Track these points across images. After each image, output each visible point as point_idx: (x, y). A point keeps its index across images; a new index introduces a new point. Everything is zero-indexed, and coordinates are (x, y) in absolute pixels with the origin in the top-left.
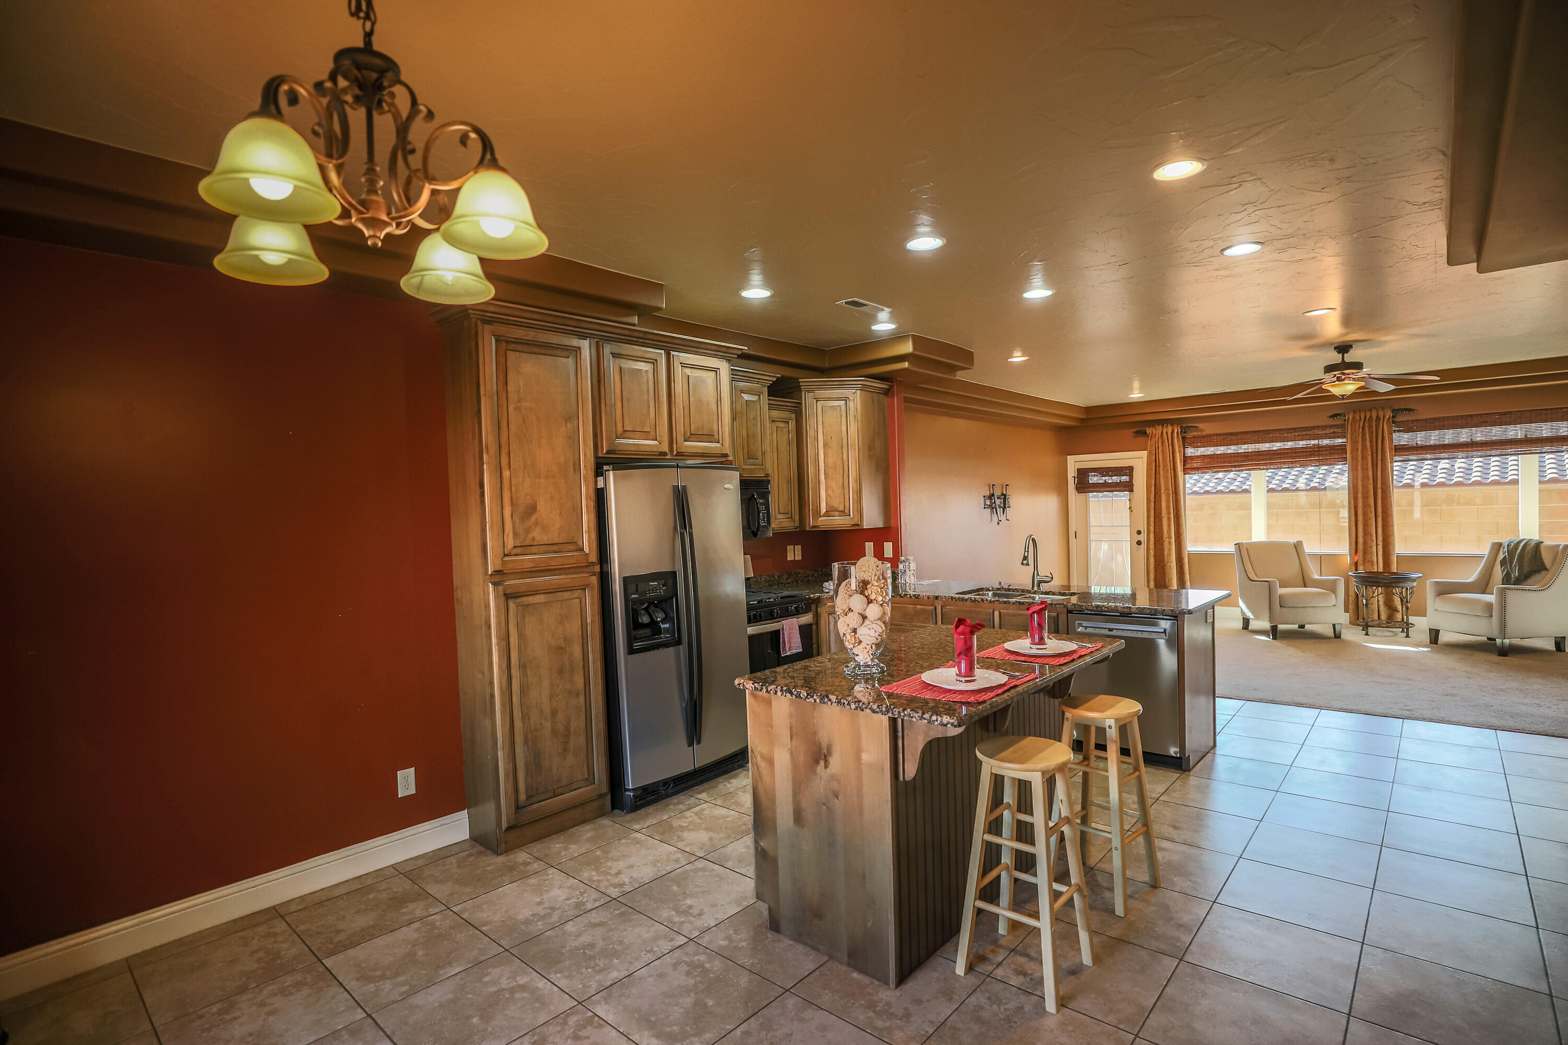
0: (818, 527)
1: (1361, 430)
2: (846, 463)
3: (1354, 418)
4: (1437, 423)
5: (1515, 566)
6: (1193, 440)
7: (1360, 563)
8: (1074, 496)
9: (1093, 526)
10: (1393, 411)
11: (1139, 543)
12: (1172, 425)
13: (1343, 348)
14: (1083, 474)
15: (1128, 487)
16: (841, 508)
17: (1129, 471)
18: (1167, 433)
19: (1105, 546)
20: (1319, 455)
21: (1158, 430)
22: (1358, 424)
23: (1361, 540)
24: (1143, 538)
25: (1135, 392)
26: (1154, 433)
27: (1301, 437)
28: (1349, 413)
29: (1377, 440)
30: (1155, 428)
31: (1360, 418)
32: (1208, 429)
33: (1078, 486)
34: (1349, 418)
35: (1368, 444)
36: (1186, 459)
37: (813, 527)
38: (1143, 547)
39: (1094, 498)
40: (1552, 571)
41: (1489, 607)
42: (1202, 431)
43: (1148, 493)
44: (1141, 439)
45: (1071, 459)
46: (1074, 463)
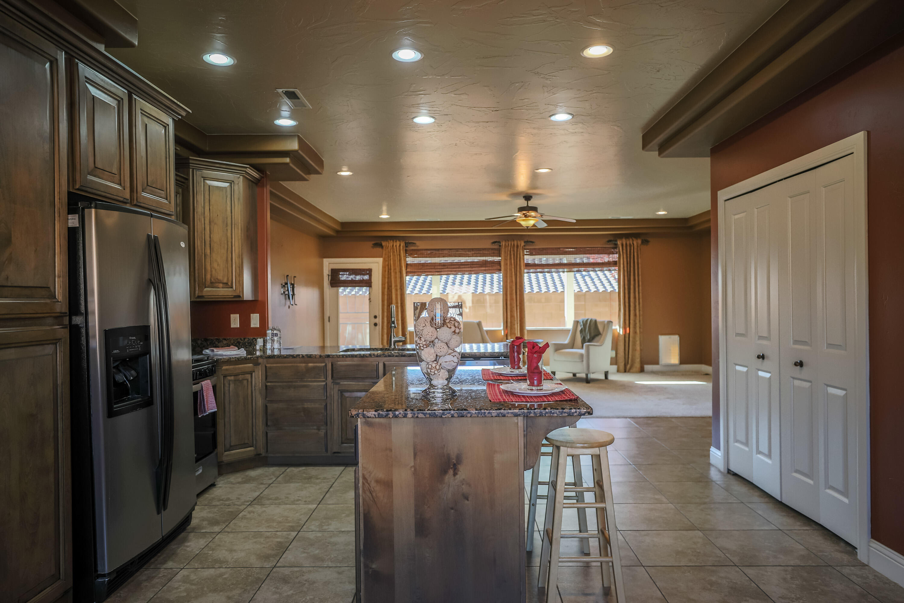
0: (202, 297)
1: (509, 252)
2: (230, 240)
3: (505, 245)
4: (544, 251)
5: (587, 333)
6: (411, 252)
7: (509, 334)
8: (328, 290)
9: (342, 313)
10: (525, 242)
11: (376, 325)
12: (399, 241)
13: (528, 198)
14: (335, 273)
15: (368, 284)
16: (225, 281)
17: (369, 272)
18: (396, 246)
19: (349, 328)
20: (486, 267)
21: (390, 243)
22: (507, 249)
23: (509, 320)
24: (379, 320)
25: (383, 214)
26: (387, 245)
27: (475, 255)
28: (503, 241)
29: (517, 259)
30: (388, 242)
31: (508, 245)
32: (421, 245)
33: (332, 282)
34: (502, 245)
35: (513, 261)
36: (407, 265)
37: (199, 297)
38: (379, 327)
39: (344, 292)
40: (604, 335)
41: (582, 355)
42: (418, 246)
43: (383, 288)
44: (379, 250)
45: (325, 260)
46: (329, 264)
